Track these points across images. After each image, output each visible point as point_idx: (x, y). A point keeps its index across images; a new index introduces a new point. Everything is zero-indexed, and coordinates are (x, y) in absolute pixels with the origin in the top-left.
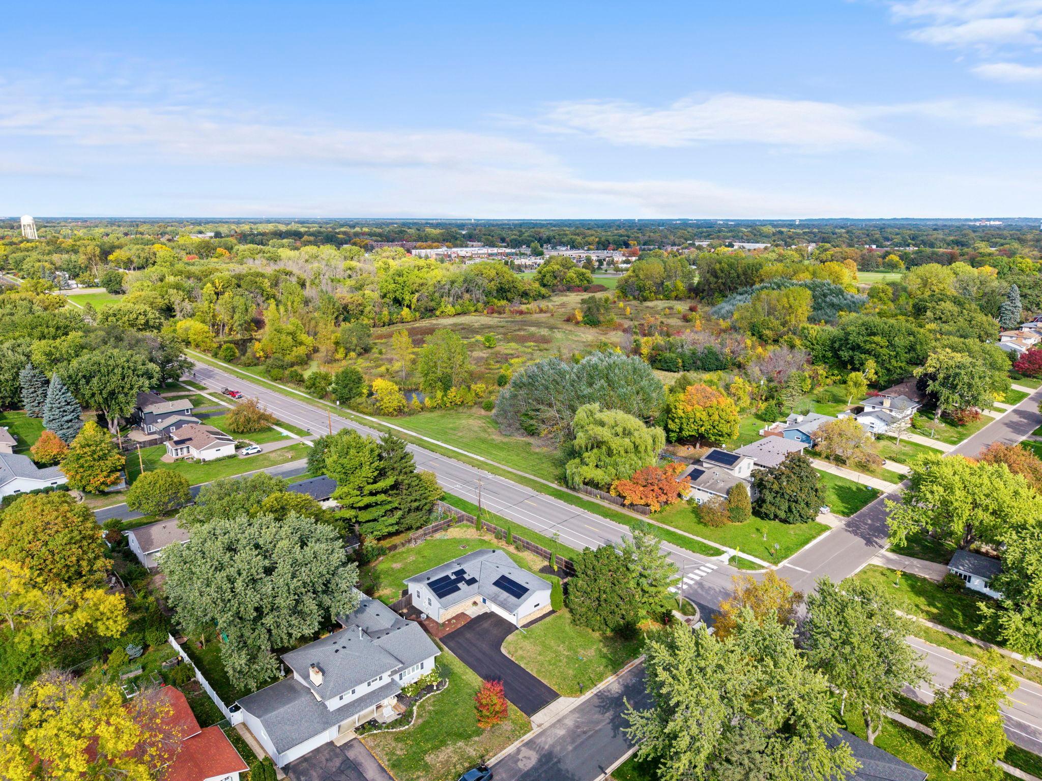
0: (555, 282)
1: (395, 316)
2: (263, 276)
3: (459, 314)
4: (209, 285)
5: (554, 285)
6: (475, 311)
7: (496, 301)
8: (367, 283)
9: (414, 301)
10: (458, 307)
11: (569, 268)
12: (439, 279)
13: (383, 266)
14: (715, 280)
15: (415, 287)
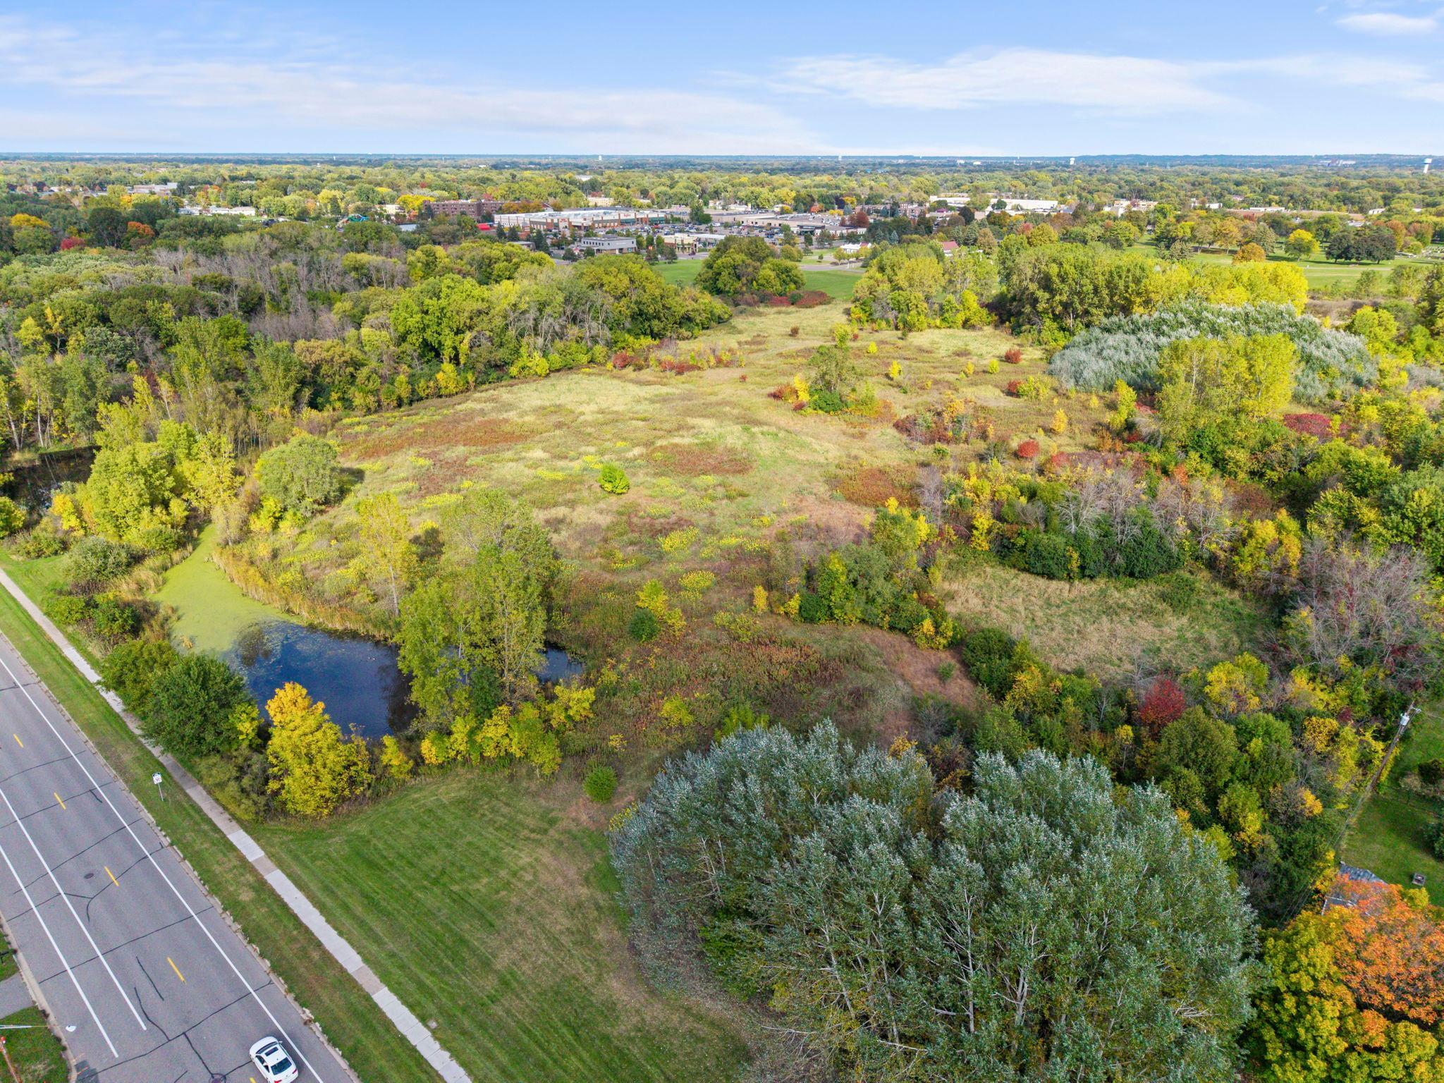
0: (738, 285)
1: (422, 383)
2: (162, 295)
3: (558, 370)
4: (29, 321)
5: (736, 292)
6: (591, 361)
7: (631, 339)
8: (372, 306)
9: (464, 348)
10: (555, 357)
11: (761, 260)
12: (513, 299)
13: (424, 259)
14: (1047, 295)
15: (463, 319)
